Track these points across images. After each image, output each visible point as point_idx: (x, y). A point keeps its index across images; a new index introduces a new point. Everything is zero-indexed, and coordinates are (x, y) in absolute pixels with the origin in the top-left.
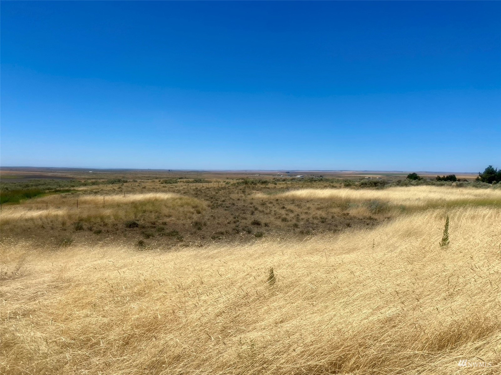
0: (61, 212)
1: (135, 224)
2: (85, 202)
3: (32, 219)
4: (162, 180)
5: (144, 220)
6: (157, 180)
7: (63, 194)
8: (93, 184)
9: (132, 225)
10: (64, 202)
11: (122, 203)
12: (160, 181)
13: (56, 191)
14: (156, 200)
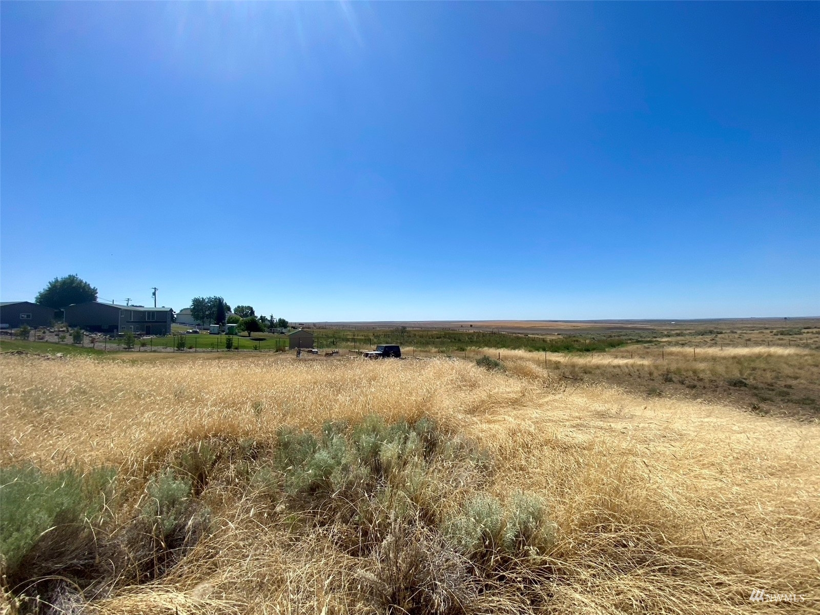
0: (646, 362)
1: (741, 382)
2: (671, 354)
3: (619, 366)
4: (775, 331)
5: (754, 379)
6: (768, 331)
7: (646, 345)
8: (678, 335)
9: (738, 384)
10: (648, 353)
11: (719, 357)
12: (771, 332)
13: (638, 342)
14: (770, 355)
